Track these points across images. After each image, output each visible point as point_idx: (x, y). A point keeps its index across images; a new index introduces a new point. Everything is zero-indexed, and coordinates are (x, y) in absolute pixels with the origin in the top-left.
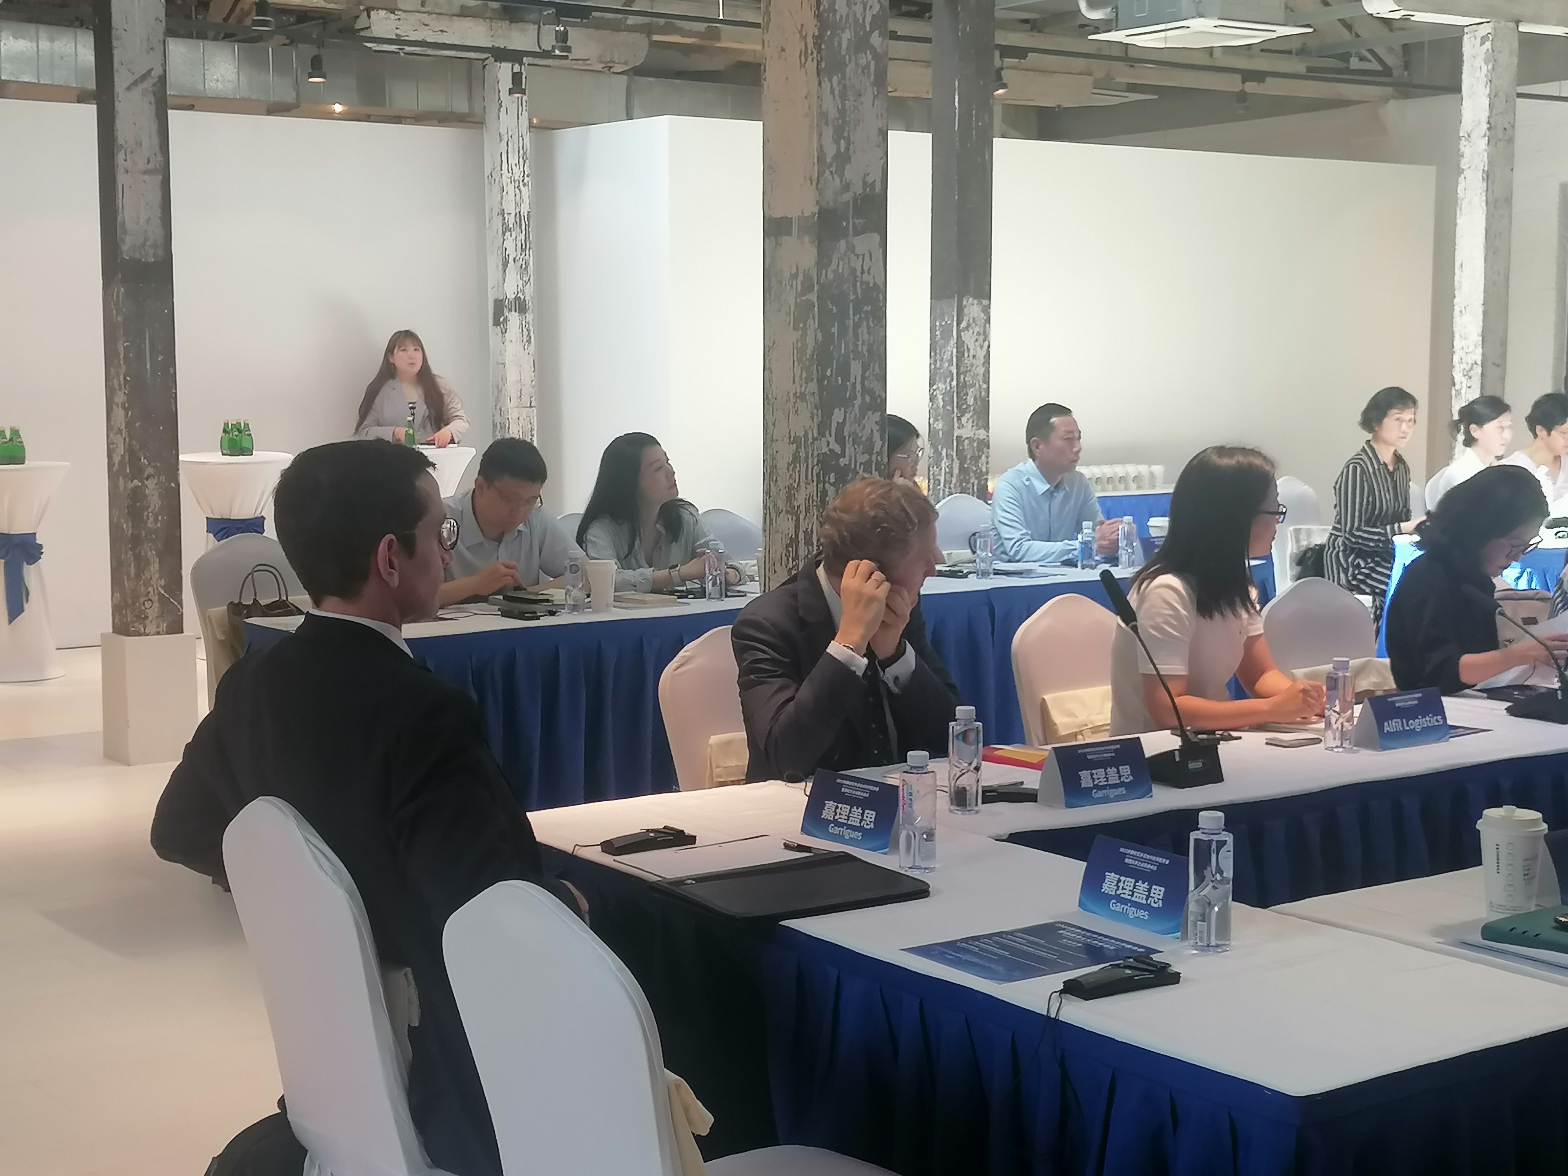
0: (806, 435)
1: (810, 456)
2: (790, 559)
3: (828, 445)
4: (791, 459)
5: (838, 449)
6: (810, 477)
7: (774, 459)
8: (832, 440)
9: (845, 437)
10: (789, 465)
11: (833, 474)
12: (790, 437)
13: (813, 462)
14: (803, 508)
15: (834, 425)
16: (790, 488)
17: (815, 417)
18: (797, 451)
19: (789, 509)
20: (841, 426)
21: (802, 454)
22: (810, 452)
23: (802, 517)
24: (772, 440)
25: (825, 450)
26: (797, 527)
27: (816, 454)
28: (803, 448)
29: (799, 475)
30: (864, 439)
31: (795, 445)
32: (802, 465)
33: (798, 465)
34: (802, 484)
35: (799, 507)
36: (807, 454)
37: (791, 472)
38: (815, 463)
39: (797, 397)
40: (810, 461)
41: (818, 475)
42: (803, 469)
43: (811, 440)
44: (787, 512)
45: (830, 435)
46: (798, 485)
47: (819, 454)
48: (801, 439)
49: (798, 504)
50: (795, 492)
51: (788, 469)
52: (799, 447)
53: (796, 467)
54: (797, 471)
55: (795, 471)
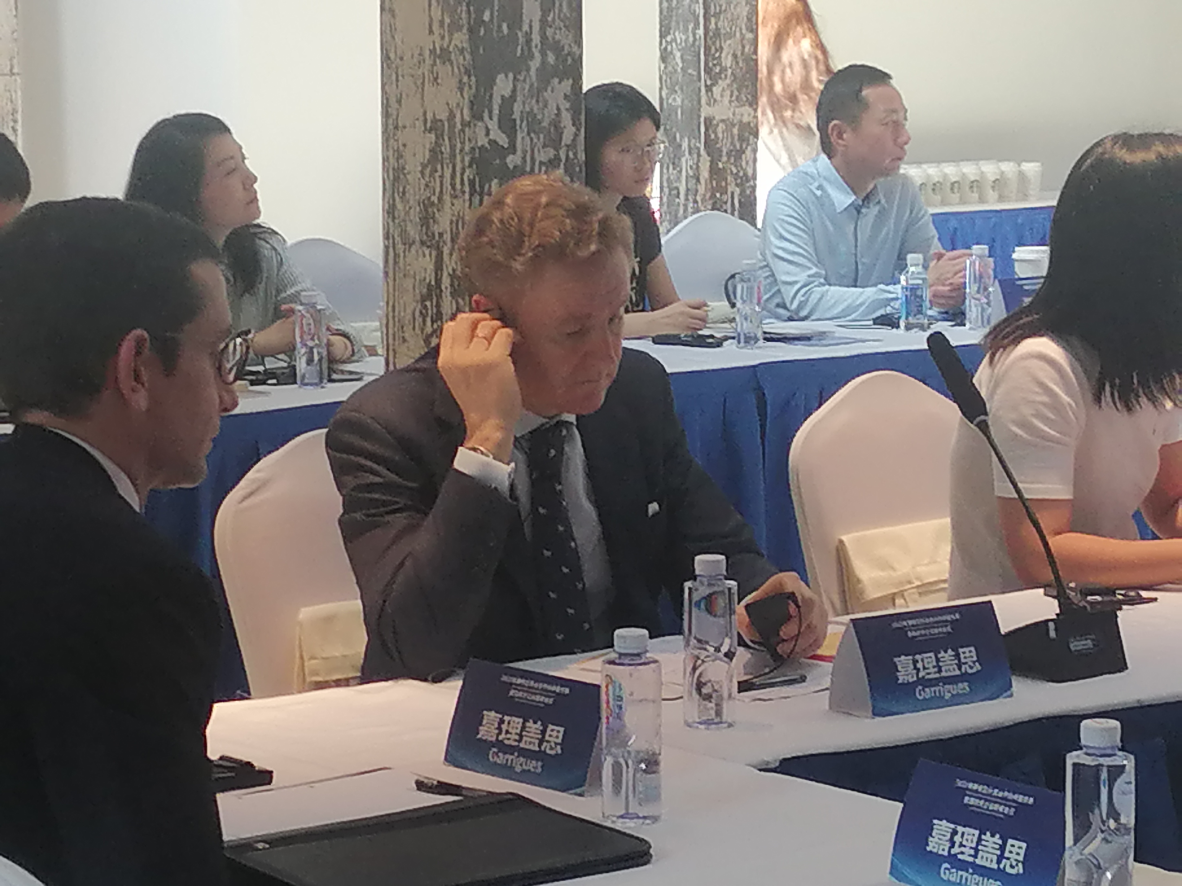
0: (452, 116)
1: (458, 151)
2: (429, 320)
3: (488, 134)
4: (427, 156)
5: (503, 140)
6: (458, 186)
7: (400, 157)
8: (493, 125)
9: (515, 120)
10: (424, 166)
11: (496, 181)
12: (425, 121)
13: (463, 161)
14: (447, 237)
15: (497, 100)
16: (427, 204)
17: (466, 88)
18: (437, 144)
19: (425, 237)
20: (508, 103)
21: (446, 149)
22: (459, 145)
23: (446, 251)
24: (396, 128)
25: (482, 141)
26: (439, 266)
27: (467, 148)
28: (446, 138)
29: (441, 183)
30: (545, 124)
31: (433, 136)
32: (445, 166)
33: (439, 167)
34: (447, 198)
35: (441, 235)
36: (453, 147)
37: (427, 179)
38: (467, 164)
39: (435, 56)
40: (458, 158)
41: (472, 183)
42: (448, 173)
43: (459, 126)
44: (423, 243)
45: (491, 118)
46: (440, 199)
47: (473, 149)
48: (443, 125)
49: (441, 231)
50: (435, 210)
51: (422, 173)
52: (439, 137)
53: (436, 171)
54: (437, 176)
55: (434, 177)
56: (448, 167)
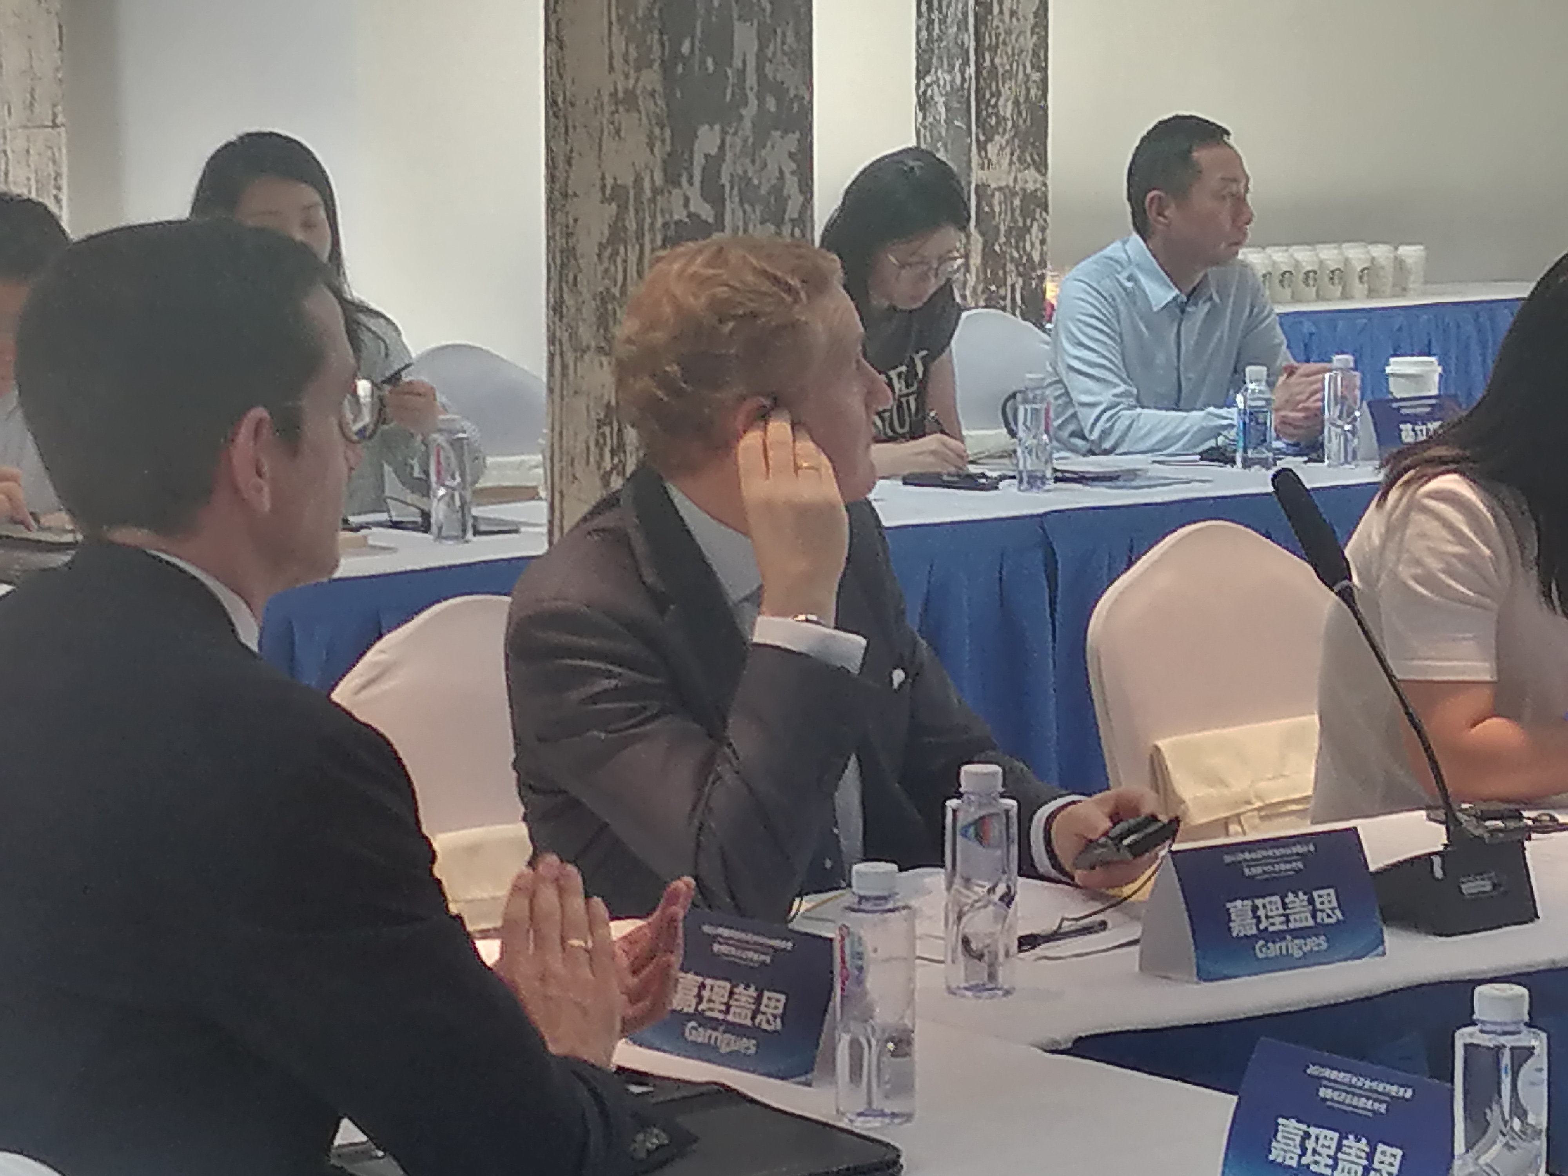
0: (638, 181)
1: (646, 227)
2: (607, 453)
3: (686, 205)
4: (606, 234)
5: (706, 212)
7: (570, 235)
8: (694, 193)
9: (723, 186)
10: (602, 247)
12: (603, 188)
13: (653, 241)
15: (699, 160)
16: (605, 297)
17: (658, 144)
18: (620, 217)
19: (602, 342)
20: (714, 163)
21: (632, 225)
22: (648, 220)
24: (565, 196)
25: (680, 214)
27: (659, 222)
28: (631, 209)
29: (624, 270)
30: (763, 191)
31: (614, 206)
32: (629, 248)
33: (622, 248)
36: (640, 222)
37: (606, 265)
38: (659, 242)
39: (616, 104)
42: (633, 258)
43: (648, 193)
44: (599, 349)
45: (691, 182)
46: (623, 291)
47: (665, 225)
48: (628, 192)
50: (616, 306)
51: (599, 256)
52: (623, 208)
53: (618, 253)
54: (619, 260)
55: (615, 261)
56: (633, 250)
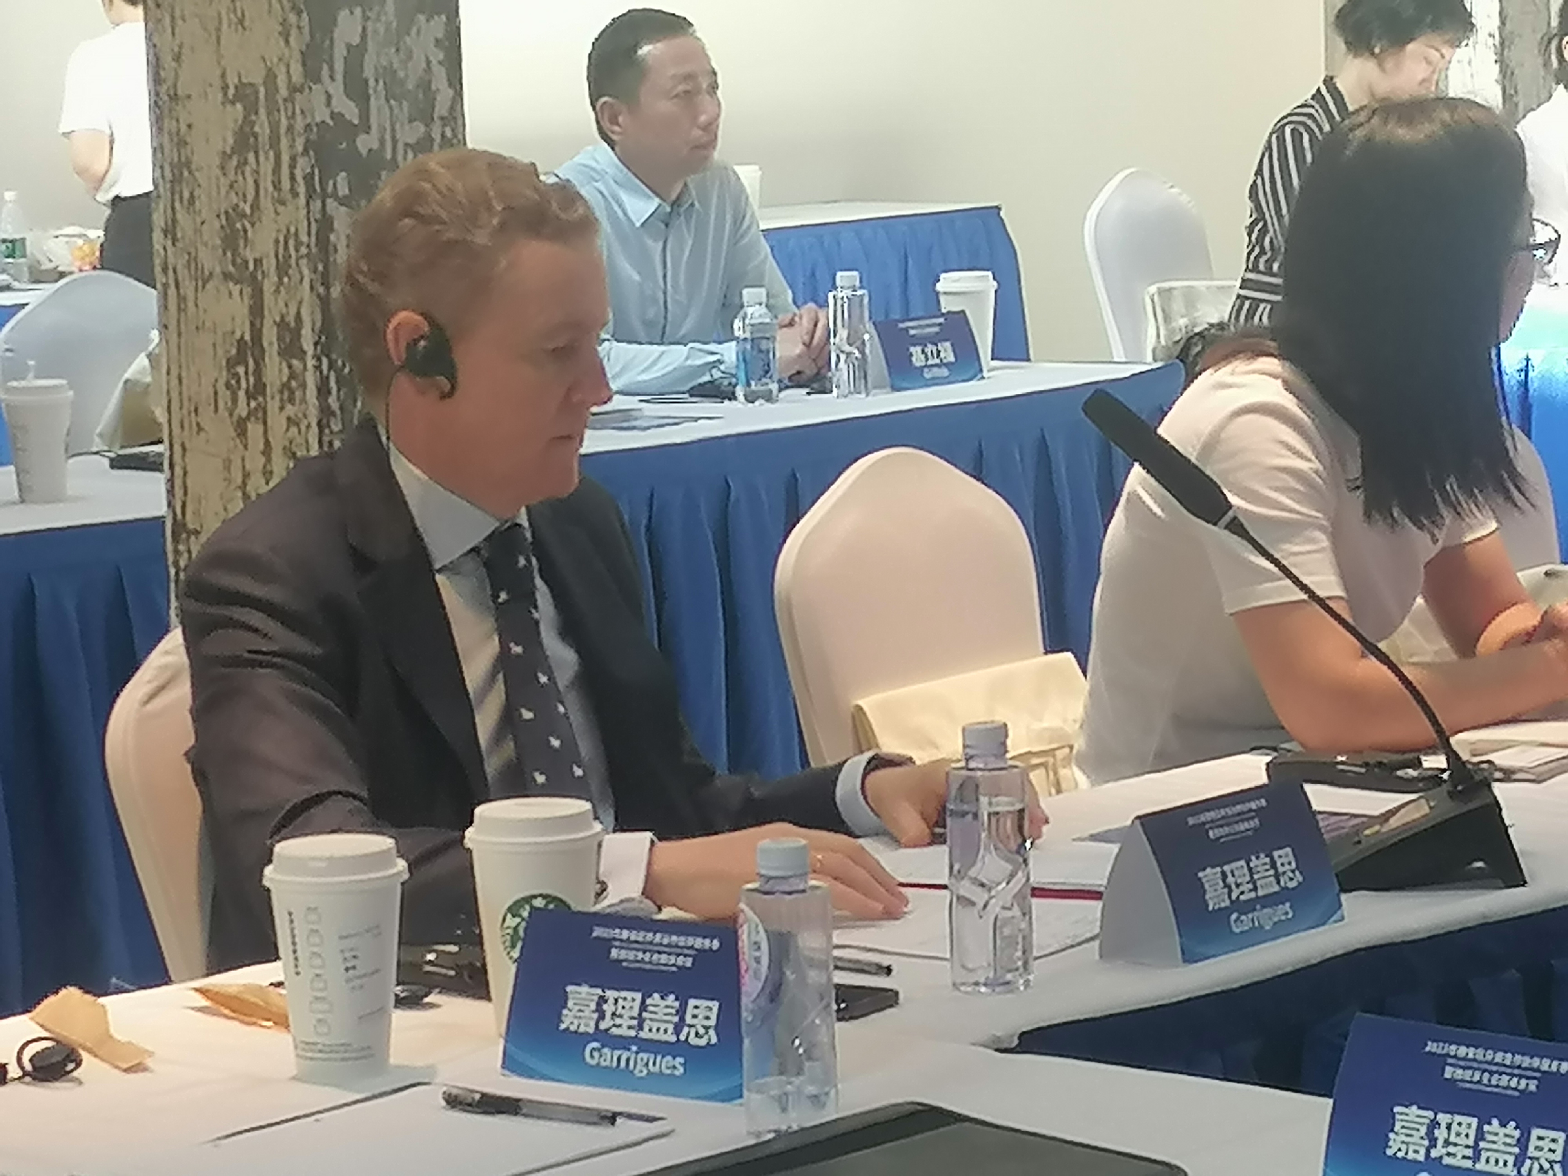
0: (271, 78)
1: (283, 130)
2: (242, 395)
3: (328, 104)
4: (231, 141)
5: (350, 111)
6: (286, 186)
7: (182, 145)
8: (337, 89)
9: (367, 80)
10: (225, 158)
11: (342, 175)
12: (225, 88)
13: (292, 146)
14: (270, 264)
15: (340, 52)
16: (232, 215)
17: (294, 33)
18: (248, 121)
19: (231, 268)
20: (356, 54)
21: (262, 128)
22: (285, 122)
23: (268, 287)
24: (175, 98)
25: (322, 114)
26: (257, 310)
27: (299, 124)
28: (262, 111)
29: (256, 182)
30: (410, 85)
31: (239, 108)
32: (262, 156)
33: (251, 157)
34: (266, 203)
35: (258, 262)
36: (274, 126)
37: (232, 176)
38: (300, 148)
40: (283, 141)
41: (308, 179)
42: (267, 167)
43: (284, 92)
44: (227, 276)
45: (332, 78)
46: (255, 206)
47: (307, 128)
48: (257, 91)
49: (257, 256)
50: (248, 226)
51: (222, 167)
52: (251, 109)
53: (246, 162)
54: (248, 169)
55: (243, 173)
56: (267, 158)
